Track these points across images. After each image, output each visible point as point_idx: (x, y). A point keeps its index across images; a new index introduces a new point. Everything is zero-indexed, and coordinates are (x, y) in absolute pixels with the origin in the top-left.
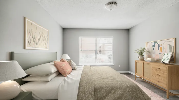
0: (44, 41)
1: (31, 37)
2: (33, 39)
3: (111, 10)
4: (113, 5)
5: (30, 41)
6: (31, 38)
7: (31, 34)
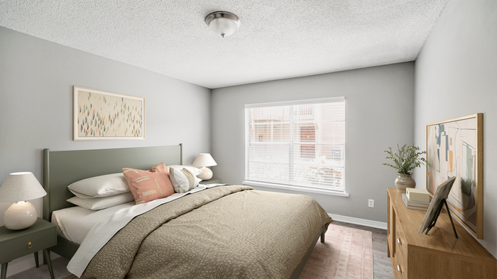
0: (130, 122)
1: (89, 118)
2: (94, 121)
3: (223, 35)
4: (221, 20)
5: (85, 127)
6: (89, 121)
7: (89, 114)
